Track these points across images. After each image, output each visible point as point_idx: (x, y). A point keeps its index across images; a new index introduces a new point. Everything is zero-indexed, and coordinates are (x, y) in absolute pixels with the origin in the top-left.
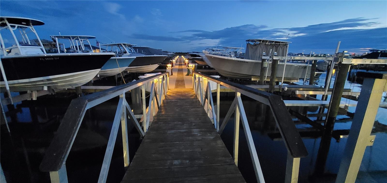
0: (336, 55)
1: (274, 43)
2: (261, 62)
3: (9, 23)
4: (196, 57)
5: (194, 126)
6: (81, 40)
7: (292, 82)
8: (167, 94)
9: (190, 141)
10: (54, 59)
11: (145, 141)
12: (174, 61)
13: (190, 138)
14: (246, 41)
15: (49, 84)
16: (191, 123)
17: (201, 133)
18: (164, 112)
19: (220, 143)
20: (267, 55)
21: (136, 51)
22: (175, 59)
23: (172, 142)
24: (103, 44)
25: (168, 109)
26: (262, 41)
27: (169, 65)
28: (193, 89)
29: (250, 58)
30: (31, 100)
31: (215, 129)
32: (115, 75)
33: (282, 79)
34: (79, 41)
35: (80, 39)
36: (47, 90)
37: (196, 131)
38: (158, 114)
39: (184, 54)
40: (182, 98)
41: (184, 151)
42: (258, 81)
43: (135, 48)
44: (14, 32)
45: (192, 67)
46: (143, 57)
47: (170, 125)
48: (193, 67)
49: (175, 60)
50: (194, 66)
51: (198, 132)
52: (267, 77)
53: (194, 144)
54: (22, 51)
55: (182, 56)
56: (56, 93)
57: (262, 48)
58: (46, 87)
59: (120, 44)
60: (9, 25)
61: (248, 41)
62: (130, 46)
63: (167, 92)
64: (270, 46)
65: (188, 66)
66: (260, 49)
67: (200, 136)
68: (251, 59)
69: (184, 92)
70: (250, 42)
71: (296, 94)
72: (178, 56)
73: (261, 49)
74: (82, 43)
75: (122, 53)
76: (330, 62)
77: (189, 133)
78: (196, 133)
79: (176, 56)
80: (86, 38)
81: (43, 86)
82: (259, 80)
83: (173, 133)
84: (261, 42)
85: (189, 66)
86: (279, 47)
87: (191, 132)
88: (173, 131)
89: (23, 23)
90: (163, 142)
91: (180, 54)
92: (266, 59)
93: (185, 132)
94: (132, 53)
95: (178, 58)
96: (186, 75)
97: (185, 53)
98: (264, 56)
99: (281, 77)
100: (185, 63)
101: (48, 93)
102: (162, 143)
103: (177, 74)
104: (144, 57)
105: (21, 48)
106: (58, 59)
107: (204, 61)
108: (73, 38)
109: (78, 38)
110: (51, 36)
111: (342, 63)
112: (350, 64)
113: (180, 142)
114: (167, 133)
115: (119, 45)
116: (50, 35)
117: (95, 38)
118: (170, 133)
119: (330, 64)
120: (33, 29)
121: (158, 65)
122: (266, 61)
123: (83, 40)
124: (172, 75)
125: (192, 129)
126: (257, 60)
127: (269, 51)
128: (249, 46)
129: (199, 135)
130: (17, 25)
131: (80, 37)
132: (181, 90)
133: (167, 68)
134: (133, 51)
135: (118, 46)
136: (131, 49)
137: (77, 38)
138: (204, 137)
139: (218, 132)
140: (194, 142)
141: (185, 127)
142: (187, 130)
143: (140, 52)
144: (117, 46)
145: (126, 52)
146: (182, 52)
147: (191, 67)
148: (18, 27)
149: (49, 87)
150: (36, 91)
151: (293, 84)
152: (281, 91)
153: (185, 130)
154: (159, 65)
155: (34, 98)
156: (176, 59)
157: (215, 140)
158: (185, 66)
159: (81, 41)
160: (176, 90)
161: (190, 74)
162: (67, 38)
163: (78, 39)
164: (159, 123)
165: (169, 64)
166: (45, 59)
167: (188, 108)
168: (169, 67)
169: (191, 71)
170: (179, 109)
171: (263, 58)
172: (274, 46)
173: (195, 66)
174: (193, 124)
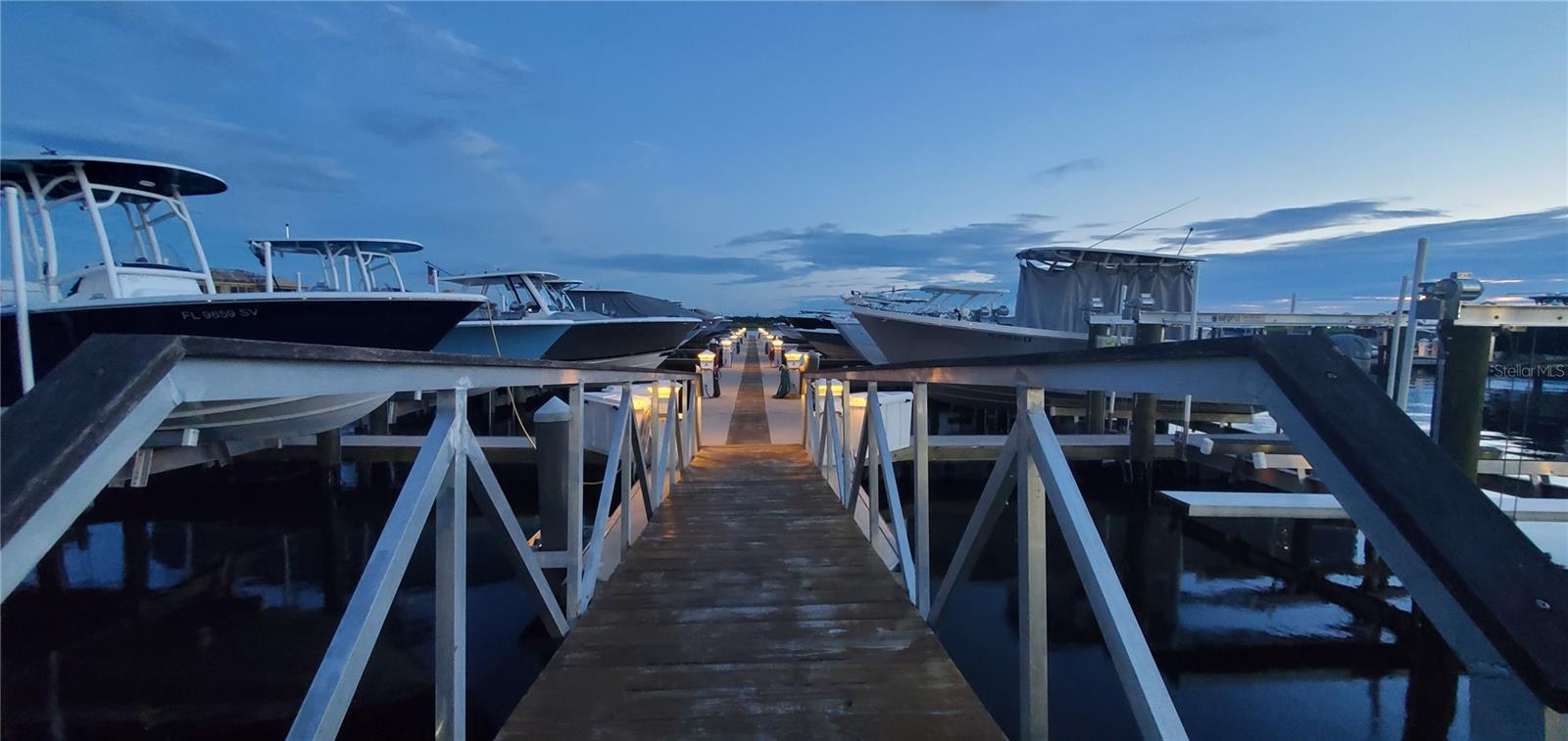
0: (1421, 289)
1: (1131, 264)
2: (1085, 336)
3: (91, 181)
4: (814, 328)
5: (810, 589)
6: (363, 256)
7: (1226, 424)
8: (692, 464)
9: (788, 660)
10: (238, 314)
11: (567, 656)
12: (726, 343)
13: (792, 646)
14: (1018, 255)
15: (208, 418)
16: (797, 576)
17: (844, 622)
18: (671, 532)
19: (942, 674)
20: (1109, 308)
21: (578, 304)
22: (732, 337)
23: (700, 663)
24: (450, 275)
25: (689, 519)
26: (1081, 257)
27: (707, 357)
28: (804, 446)
29: (1038, 322)
30: (123, 486)
31: (913, 604)
32: (488, 393)
33: (1182, 410)
34: (358, 261)
35: (360, 253)
36: (195, 445)
37: (817, 615)
38: (644, 538)
39: (769, 323)
40: (753, 478)
41: (757, 709)
42: (1077, 420)
43: (575, 295)
44: (101, 214)
45: (797, 365)
46: (603, 324)
47: (696, 586)
48: (801, 365)
49: (731, 340)
50: (806, 357)
51: (829, 619)
52: (1117, 400)
53: (812, 677)
54: (120, 285)
55: (761, 330)
56: (234, 458)
57: (1085, 282)
58: (192, 430)
59: (519, 276)
60: (88, 187)
61: (1026, 255)
62: (557, 286)
63: (693, 457)
64: (1116, 276)
65: (784, 361)
66: (1077, 288)
67: (839, 636)
68: (1043, 328)
69: (766, 456)
70: (1035, 263)
71: (1256, 467)
72: (744, 329)
73: (1080, 286)
74: (367, 266)
75: (523, 307)
76: (1385, 333)
77: (785, 623)
78: (820, 624)
79: (736, 329)
80: (385, 249)
81: (182, 427)
82: (1084, 414)
83: (706, 621)
84: (1080, 260)
85: (788, 359)
86: (1154, 279)
87: (797, 620)
88: (706, 614)
89: (143, 183)
90: (653, 664)
91: (753, 322)
92: (1109, 325)
93: (765, 618)
94: (562, 310)
95: (745, 334)
96: (774, 397)
97: (772, 318)
98: (1098, 311)
99: (1180, 402)
100: (773, 353)
101: (197, 459)
102: (649, 671)
103: (739, 394)
104: (609, 324)
105: (118, 274)
106: (255, 314)
107: (848, 345)
108: (337, 246)
109: (353, 247)
110: (250, 242)
111: (1456, 323)
112: (1495, 329)
113: (742, 666)
114: (678, 623)
115: (512, 281)
116: (250, 239)
117: (419, 248)
118: (691, 622)
119: (1385, 344)
120: (179, 207)
121: (662, 355)
122: (1108, 333)
123: (374, 256)
124: (717, 394)
125: (802, 605)
126: (1066, 330)
127: (1115, 294)
128: (1030, 275)
129: (831, 631)
130: (117, 191)
131: (363, 245)
132: (751, 448)
133: (697, 367)
134: (565, 305)
135: (508, 283)
136: (558, 300)
137: (350, 248)
138: (860, 644)
139: (925, 619)
140: (811, 667)
141: (764, 595)
142: (773, 609)
143: (593, 308)
144: (507, 286)
145: (537, 308)
146: (762, 316)
147: (794, 362)
148: (123, 198)
149: (205, 436)
150: (152, 451)
151: (1229, 430)
152: (1185, 460)
153: (764, 610)
154: (665, 357)
155: (136, 478)
156: (736, 337)
157: (914, 656)
158: (769, 365)
159: (366, 261)
160: (732, 450)
161: (792, 392)
162: (310, 249)
163: (352, 254)
164: (646, 575)
165: (707, 351)
166: (204, 313)
167: (782, 515)
168: (707, 363)
169: (795, 378)
170: (741, 518)
171: (1095, 320)
172: (1134, 274)
173: (812, 360)
174: (806, 583)
